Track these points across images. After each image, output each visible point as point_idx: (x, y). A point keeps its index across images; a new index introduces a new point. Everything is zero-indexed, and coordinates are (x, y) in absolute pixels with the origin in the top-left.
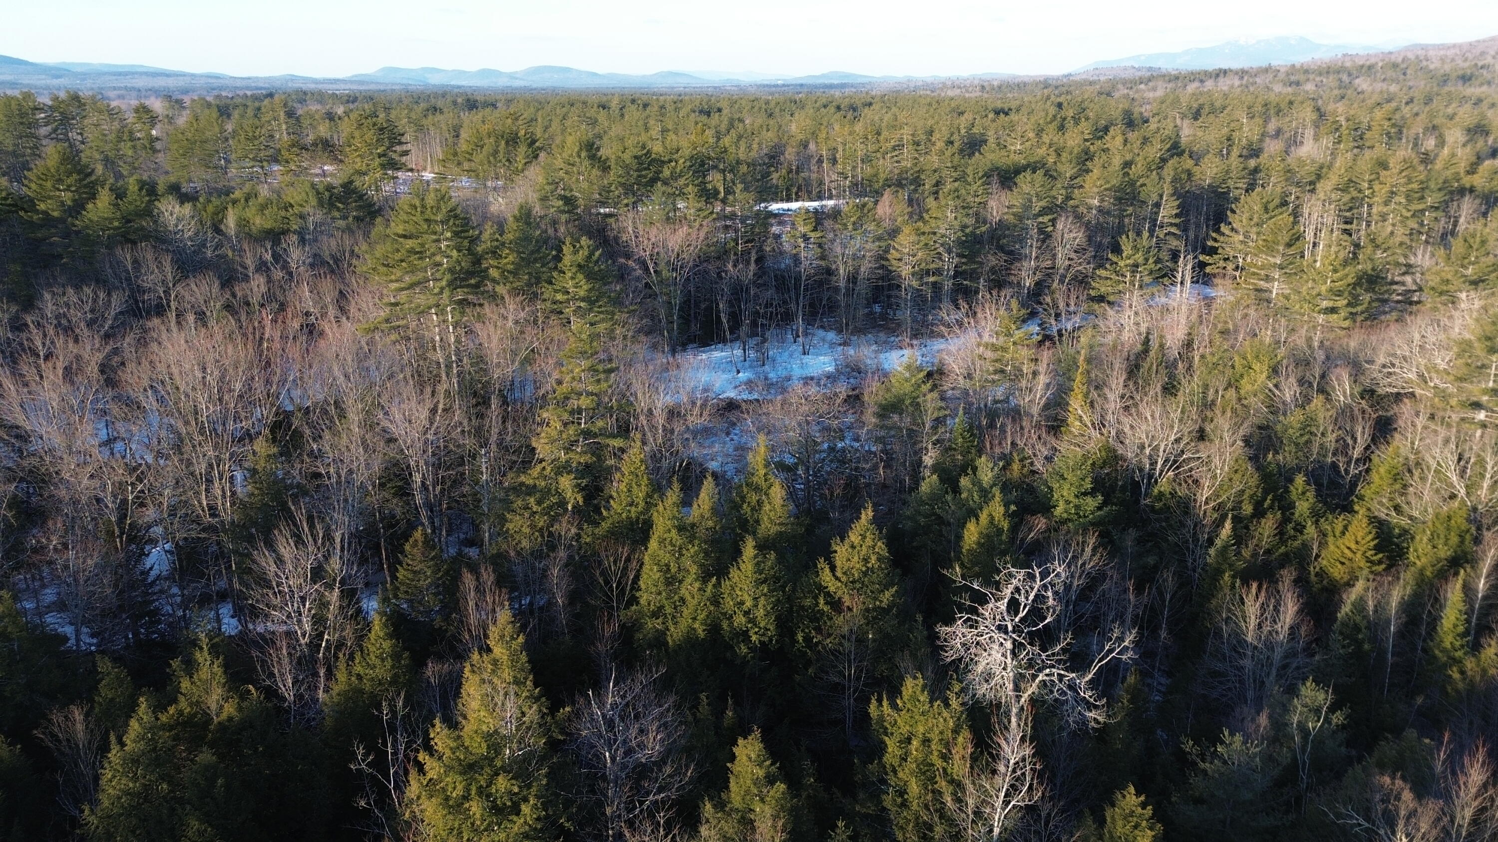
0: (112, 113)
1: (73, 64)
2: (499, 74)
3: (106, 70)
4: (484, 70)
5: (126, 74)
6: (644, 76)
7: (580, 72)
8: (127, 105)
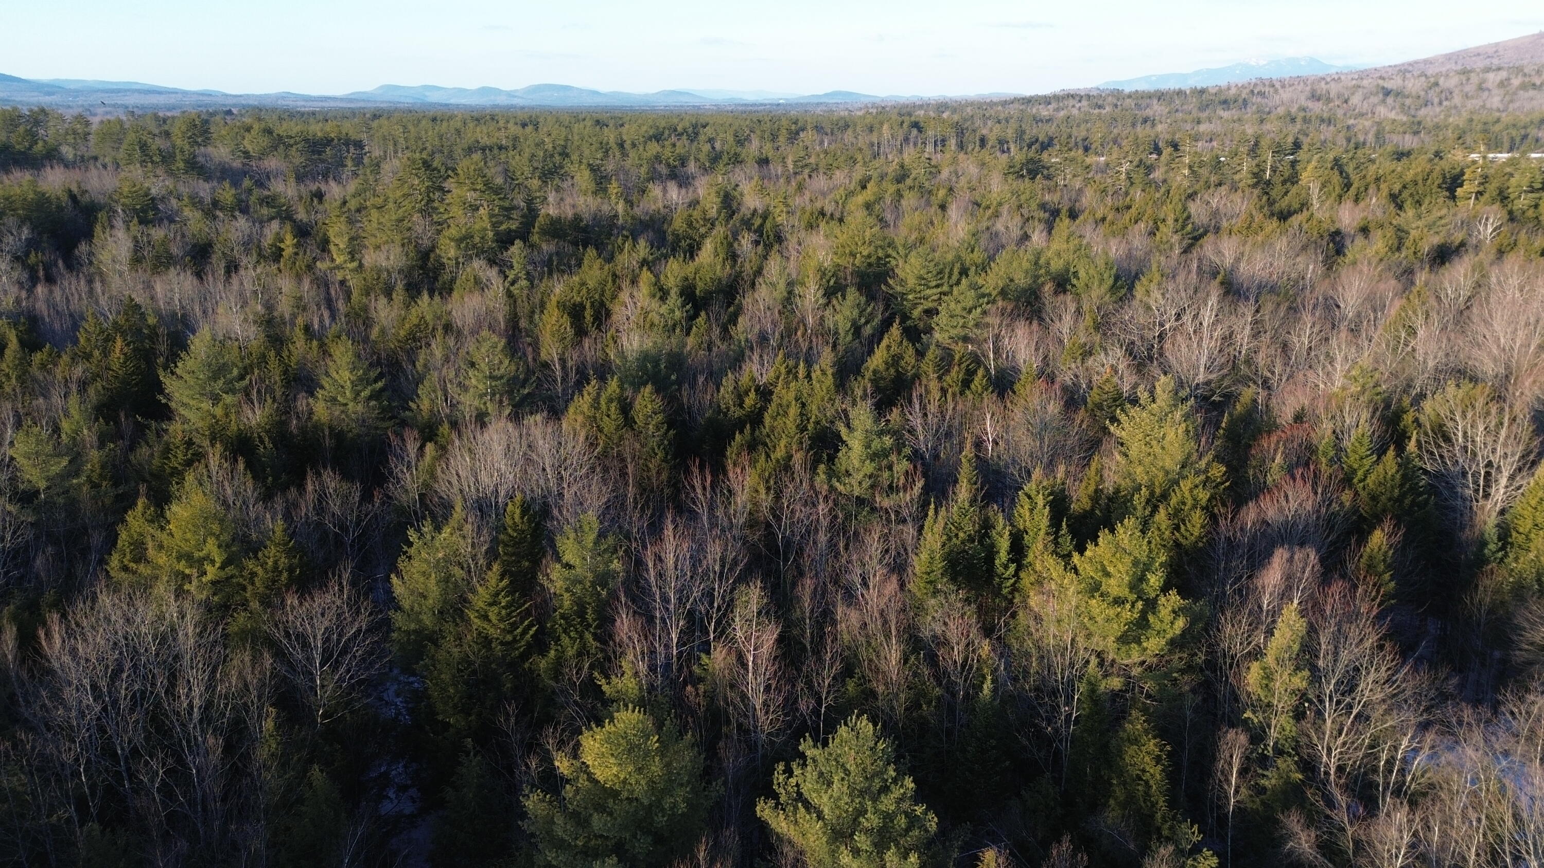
0: (61, 118)
1: (66, 81)
2: (498, 92)
3: (100, 87)
4: (483, 88)
5: (118, 91)
6: (646, 95)
7: (581, 91)
8: (69, 114)
